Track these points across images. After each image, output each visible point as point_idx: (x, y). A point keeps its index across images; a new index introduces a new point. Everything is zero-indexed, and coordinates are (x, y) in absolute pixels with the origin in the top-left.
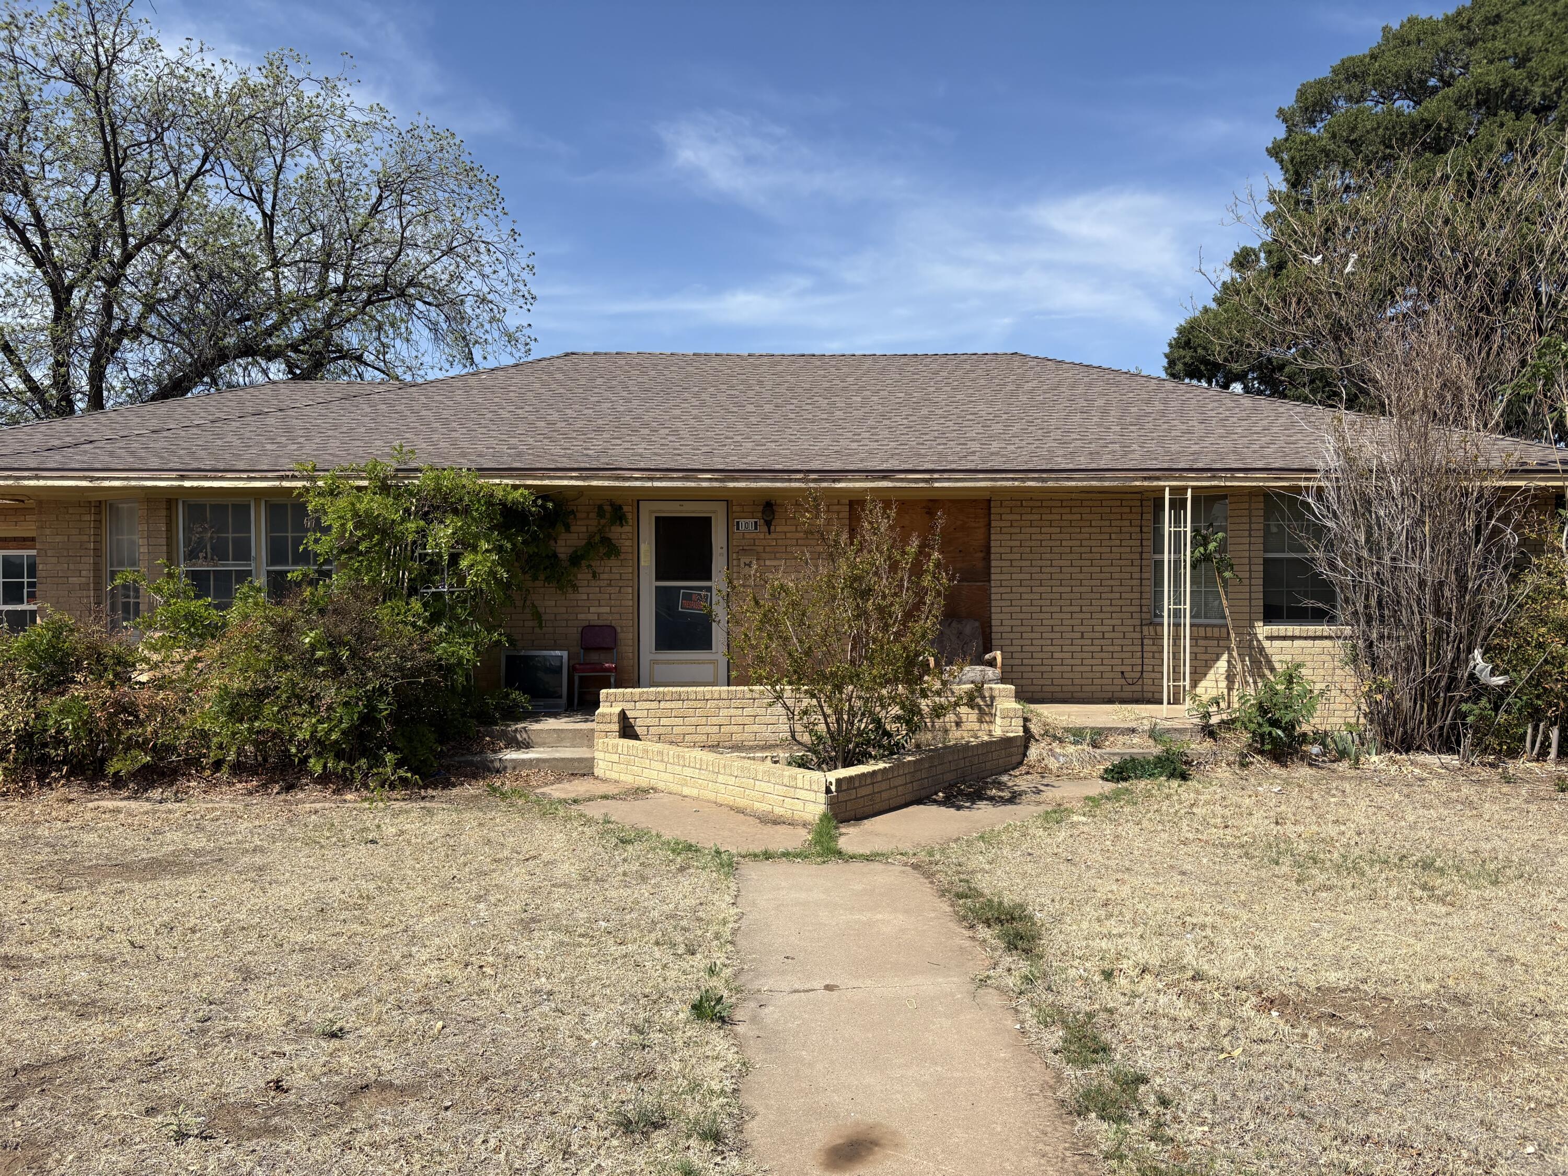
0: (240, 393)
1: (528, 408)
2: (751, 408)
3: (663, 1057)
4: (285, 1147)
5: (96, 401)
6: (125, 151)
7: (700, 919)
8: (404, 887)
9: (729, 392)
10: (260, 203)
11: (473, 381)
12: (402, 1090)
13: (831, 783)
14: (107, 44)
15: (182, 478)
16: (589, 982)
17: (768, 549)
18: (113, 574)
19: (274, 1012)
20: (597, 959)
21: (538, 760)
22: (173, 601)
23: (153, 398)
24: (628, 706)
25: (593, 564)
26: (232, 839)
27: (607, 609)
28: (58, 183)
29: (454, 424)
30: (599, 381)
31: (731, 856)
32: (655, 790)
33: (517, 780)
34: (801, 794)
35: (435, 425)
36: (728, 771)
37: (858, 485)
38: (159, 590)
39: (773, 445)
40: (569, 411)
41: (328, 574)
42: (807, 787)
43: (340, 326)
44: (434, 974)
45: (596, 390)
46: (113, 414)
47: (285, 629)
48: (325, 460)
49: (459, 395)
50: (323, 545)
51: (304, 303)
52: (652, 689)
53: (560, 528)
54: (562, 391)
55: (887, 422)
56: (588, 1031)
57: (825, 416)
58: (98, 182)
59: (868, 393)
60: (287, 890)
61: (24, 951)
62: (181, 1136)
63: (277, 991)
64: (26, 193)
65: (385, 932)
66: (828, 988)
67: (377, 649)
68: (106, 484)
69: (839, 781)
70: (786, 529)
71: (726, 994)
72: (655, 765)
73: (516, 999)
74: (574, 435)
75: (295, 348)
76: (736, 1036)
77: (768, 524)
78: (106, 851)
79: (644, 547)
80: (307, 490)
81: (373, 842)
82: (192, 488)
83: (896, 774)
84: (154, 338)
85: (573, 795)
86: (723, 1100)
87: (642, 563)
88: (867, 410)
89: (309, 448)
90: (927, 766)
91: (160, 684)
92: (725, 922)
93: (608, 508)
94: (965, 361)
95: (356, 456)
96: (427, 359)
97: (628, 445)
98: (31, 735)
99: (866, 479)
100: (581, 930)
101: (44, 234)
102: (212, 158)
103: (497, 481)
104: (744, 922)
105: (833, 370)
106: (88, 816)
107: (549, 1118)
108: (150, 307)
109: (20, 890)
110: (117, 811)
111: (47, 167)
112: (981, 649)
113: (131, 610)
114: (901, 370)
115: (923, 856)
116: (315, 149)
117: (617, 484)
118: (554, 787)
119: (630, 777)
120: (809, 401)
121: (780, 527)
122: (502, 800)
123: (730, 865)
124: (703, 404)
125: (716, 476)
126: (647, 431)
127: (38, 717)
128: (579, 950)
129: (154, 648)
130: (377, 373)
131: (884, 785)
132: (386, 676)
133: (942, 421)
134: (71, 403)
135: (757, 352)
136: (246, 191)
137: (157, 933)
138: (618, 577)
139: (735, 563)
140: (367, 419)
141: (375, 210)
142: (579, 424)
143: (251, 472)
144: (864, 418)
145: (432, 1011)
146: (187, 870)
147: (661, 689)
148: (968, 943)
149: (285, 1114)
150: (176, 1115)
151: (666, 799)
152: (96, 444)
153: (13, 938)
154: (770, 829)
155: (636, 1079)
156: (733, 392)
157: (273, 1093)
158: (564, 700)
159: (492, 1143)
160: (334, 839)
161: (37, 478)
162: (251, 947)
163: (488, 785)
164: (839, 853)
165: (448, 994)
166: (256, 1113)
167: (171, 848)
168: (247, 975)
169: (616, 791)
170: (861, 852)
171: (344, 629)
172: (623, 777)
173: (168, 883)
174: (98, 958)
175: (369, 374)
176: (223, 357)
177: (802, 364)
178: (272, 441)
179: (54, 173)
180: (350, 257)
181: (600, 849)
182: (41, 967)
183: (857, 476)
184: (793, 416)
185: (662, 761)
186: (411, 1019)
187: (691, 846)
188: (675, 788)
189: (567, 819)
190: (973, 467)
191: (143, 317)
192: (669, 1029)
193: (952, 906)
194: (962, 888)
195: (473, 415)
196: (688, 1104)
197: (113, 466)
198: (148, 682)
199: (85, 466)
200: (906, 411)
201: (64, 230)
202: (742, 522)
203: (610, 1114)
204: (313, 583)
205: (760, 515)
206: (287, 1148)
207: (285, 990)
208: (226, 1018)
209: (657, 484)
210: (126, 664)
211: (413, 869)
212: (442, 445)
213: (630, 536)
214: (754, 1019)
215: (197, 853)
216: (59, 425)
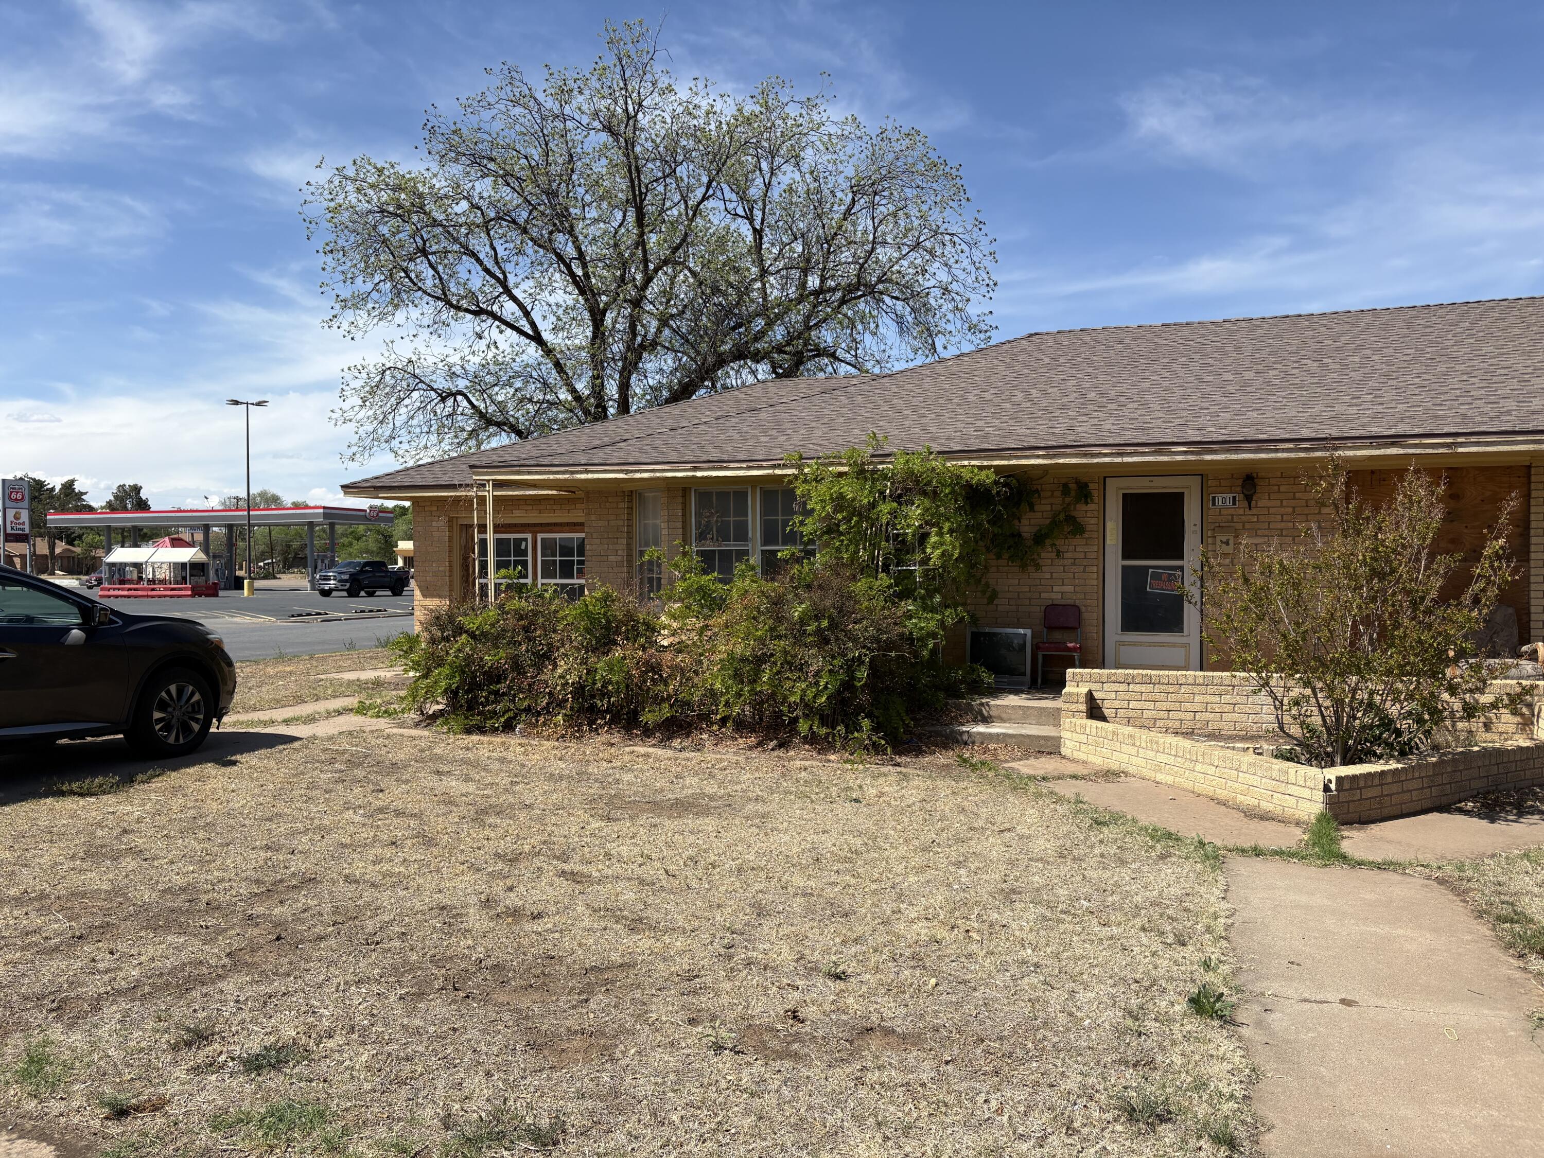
0: (737, 393)
1: (993, 391)
2: (1228, 376)
3: (1163, 1049)
4: (805, 1072)
5: (624, 407)
6: (647, 187)
7: (1186, 910)
8: (887, 846)
9: (1202, 361)
10: (750, 219)
11: (940, 368)
12: (903, 1038)
13: (1330, 781)
14: (635, 95)
15: (695, 469)
16: (1076, 959)
17: (1247, 526)
18: (642, 553)
19: (785, 949)
20: (1082, 937)
21: (1005, 735)
22: (688, 576)
23: (668, 401)
24: (1095, 687)
25: (1057, 543)
26: (738, 787)
27: (1071, 589)
28: (596, 221)
29: (923, 411)
30: (1064, 359)
31: (1216, 849)
32: (1127, 774)
33: (985, 753)
34: (1292, 789)
35: (906, 412)
36: (1207, 760)
37: (1359, 453)
38: (676, 566)
39: (1255, 414)
40: (1034, 391)
41: (812, 553)
42: (1301, 783)
43: (817, 325)
44: (923, 931)
45: (1061, 369)
46: (638, 417)
47: (777, 603)
48: (810, 450)
49: (927, 383)
50: (810, 526)
51: (787, 306)
52: (1120, 671)
53: (1024, 506)
54: (1026, 371)
55: (1394, 382)
56: (1079, 1009)
57: (1315, 380)
58: (624, 216)
59: (1368, 352)
60: (786, 838)
61: (585, 869)
62: (718, 1048)
63: (786, 930)
64: (571, 232)
65: (874, 886)
66: (1343, 1001)
67: (856, 622)
68: (638, 475)
69: (1340, 780)
70: (1269, 504)
71: (1225, 991)
72: (1125, 748)
73: (1004, 968)
74: (1039, 414)
75: (780, 350)
76: (1240, 1039)
77: (1249, 498)
78: (641, 789)
79: (1110, 525)
80: (796, 477)
81: (856, 800)
82: (702, 477)
83: (1410, 776)
84: (668, 349)
85: (1041, 772)
86: (1232, 1105)
87: (1108, 542)
88: (1367, 371)
89: (796, 439)
90: (1449, 770)
91: (680, 648)
92: (1216, 916)
93: (1073, 486)
94: (1493, 308)
95: (837, 445)
96: (894, 353)
97: (1095, 421)
98: (583, 687)
99: (1371, 446)
100: (1062, 907)
101: (584, 266)
102: (714, 184)
103: (966, 463)
104: (1237, 920)
105: (1324, 329)
106: (627, 758)
107: (1048, 1090)
108: (664, 322)
109: (579, 817)
110: (647, 756)
111: (587, 209)
112: (1516, 639)
113: (654, 584)
114: (1409, 325)
115: (1449, 870)
116: (797, 165)
117: (1085, 461)
118: (1022, 763)
119: (1097, 759)
120: (1296, 365)
121: (1262, 502)
122: (972, 771)
123: (1216, 858)
124: (1174, 374)
125: (1193, 448)
126: (1114, 406)
127: (588, 673)
128: (1062, 927)
129: (674, 617)
130: (849, 367)
131: (1395, 788)
132: (864, 647)
133: (1465, 377)
134: (605, 409)
135: (1233, 317)
136: (740, 211)
137: (685, 865)
138: (1082, 555)
139: (1210, 541)
140: (845, 410)
141: (847, 213)
142: (1044, 402)
143: (750, 462)
144: (1364, 379)
145: (924, 968)
146: (704, 812)
147: (1131, 671)
148: (1518, 974)
149: (802, 1041)
150: (714, 1028)
151: (1139, 784)
152: (630, 442)
153: (577, 858)
154: (1255, 825)
155: (1135, 1066)
156: (1206, 361)
157: (791, 1021)
158: (1027, 678)
159: (994, 1104)
160: (822, 795)
161: (587, 472)
162: (762, 886)
163: (959, 756)
164: (1344, 858)
165: (939, 953)
166: (779, 1037)
167: (690, 791)
168: (761, 911)
169: (1085, 772)
170: (1371, 859)
171: (828, 603)
172: (1092, 759)
173: (690, 822)
174: (642, 882)
175: (843, 369)
176: (721, 362)
177: (1286, 325)
178: (765, 433)
179: (593, 213)
180: (826, 259)
181: (1074, 828)
182: (598, 884)
183: (1358, 443)
184: (1277, 382)
185: (1134, 745)
186: (906, 972)
187: (1170, 834)
188: (1147, 773)
189: (1038, 795)
190: (1510, 429)
191: (659, 331)
192: (1164, 1019)
193: (1494, 930)
194: (1506, 911)
195: (941, 401)
196: (1195, 1102)
197: (643, 460)
198: (670, 646)
199: (622, 461)
200: (1418, 369)
201: (600, 260)
202: (1219, 497)
203: (1111, 1097)
204: (799, 561)
205: (1239, 489)
206: (806, 1073)
207: (793, 929)
208: (746, 947)
209: (1127, 459)
210: (653, 630)
211: (895, 829)
212: (913, 430)
213: (1096, 513)
214: (1259, 1024)
215: (711, 798)
216: (599, 427)
